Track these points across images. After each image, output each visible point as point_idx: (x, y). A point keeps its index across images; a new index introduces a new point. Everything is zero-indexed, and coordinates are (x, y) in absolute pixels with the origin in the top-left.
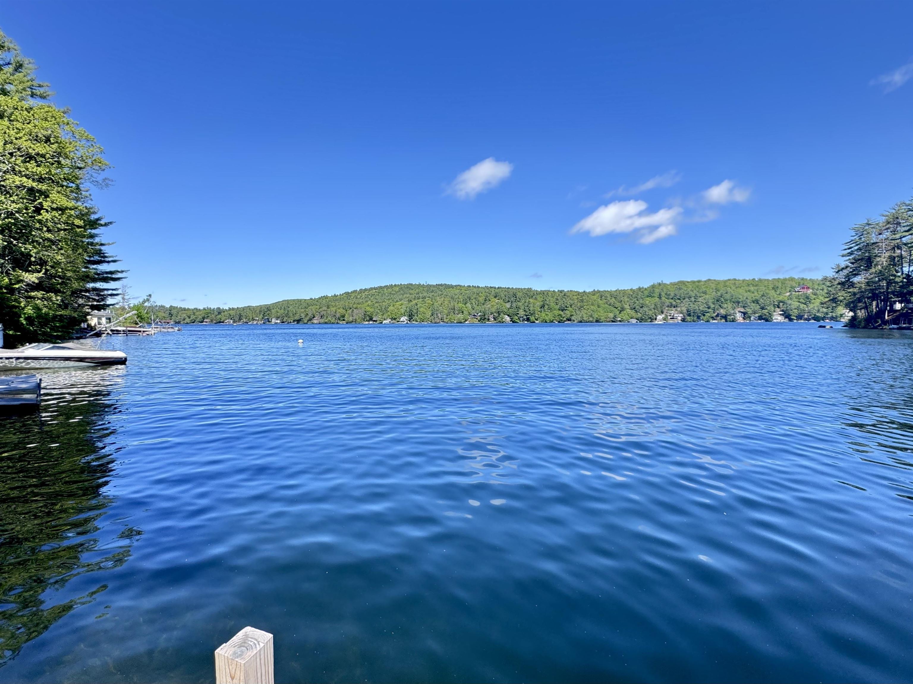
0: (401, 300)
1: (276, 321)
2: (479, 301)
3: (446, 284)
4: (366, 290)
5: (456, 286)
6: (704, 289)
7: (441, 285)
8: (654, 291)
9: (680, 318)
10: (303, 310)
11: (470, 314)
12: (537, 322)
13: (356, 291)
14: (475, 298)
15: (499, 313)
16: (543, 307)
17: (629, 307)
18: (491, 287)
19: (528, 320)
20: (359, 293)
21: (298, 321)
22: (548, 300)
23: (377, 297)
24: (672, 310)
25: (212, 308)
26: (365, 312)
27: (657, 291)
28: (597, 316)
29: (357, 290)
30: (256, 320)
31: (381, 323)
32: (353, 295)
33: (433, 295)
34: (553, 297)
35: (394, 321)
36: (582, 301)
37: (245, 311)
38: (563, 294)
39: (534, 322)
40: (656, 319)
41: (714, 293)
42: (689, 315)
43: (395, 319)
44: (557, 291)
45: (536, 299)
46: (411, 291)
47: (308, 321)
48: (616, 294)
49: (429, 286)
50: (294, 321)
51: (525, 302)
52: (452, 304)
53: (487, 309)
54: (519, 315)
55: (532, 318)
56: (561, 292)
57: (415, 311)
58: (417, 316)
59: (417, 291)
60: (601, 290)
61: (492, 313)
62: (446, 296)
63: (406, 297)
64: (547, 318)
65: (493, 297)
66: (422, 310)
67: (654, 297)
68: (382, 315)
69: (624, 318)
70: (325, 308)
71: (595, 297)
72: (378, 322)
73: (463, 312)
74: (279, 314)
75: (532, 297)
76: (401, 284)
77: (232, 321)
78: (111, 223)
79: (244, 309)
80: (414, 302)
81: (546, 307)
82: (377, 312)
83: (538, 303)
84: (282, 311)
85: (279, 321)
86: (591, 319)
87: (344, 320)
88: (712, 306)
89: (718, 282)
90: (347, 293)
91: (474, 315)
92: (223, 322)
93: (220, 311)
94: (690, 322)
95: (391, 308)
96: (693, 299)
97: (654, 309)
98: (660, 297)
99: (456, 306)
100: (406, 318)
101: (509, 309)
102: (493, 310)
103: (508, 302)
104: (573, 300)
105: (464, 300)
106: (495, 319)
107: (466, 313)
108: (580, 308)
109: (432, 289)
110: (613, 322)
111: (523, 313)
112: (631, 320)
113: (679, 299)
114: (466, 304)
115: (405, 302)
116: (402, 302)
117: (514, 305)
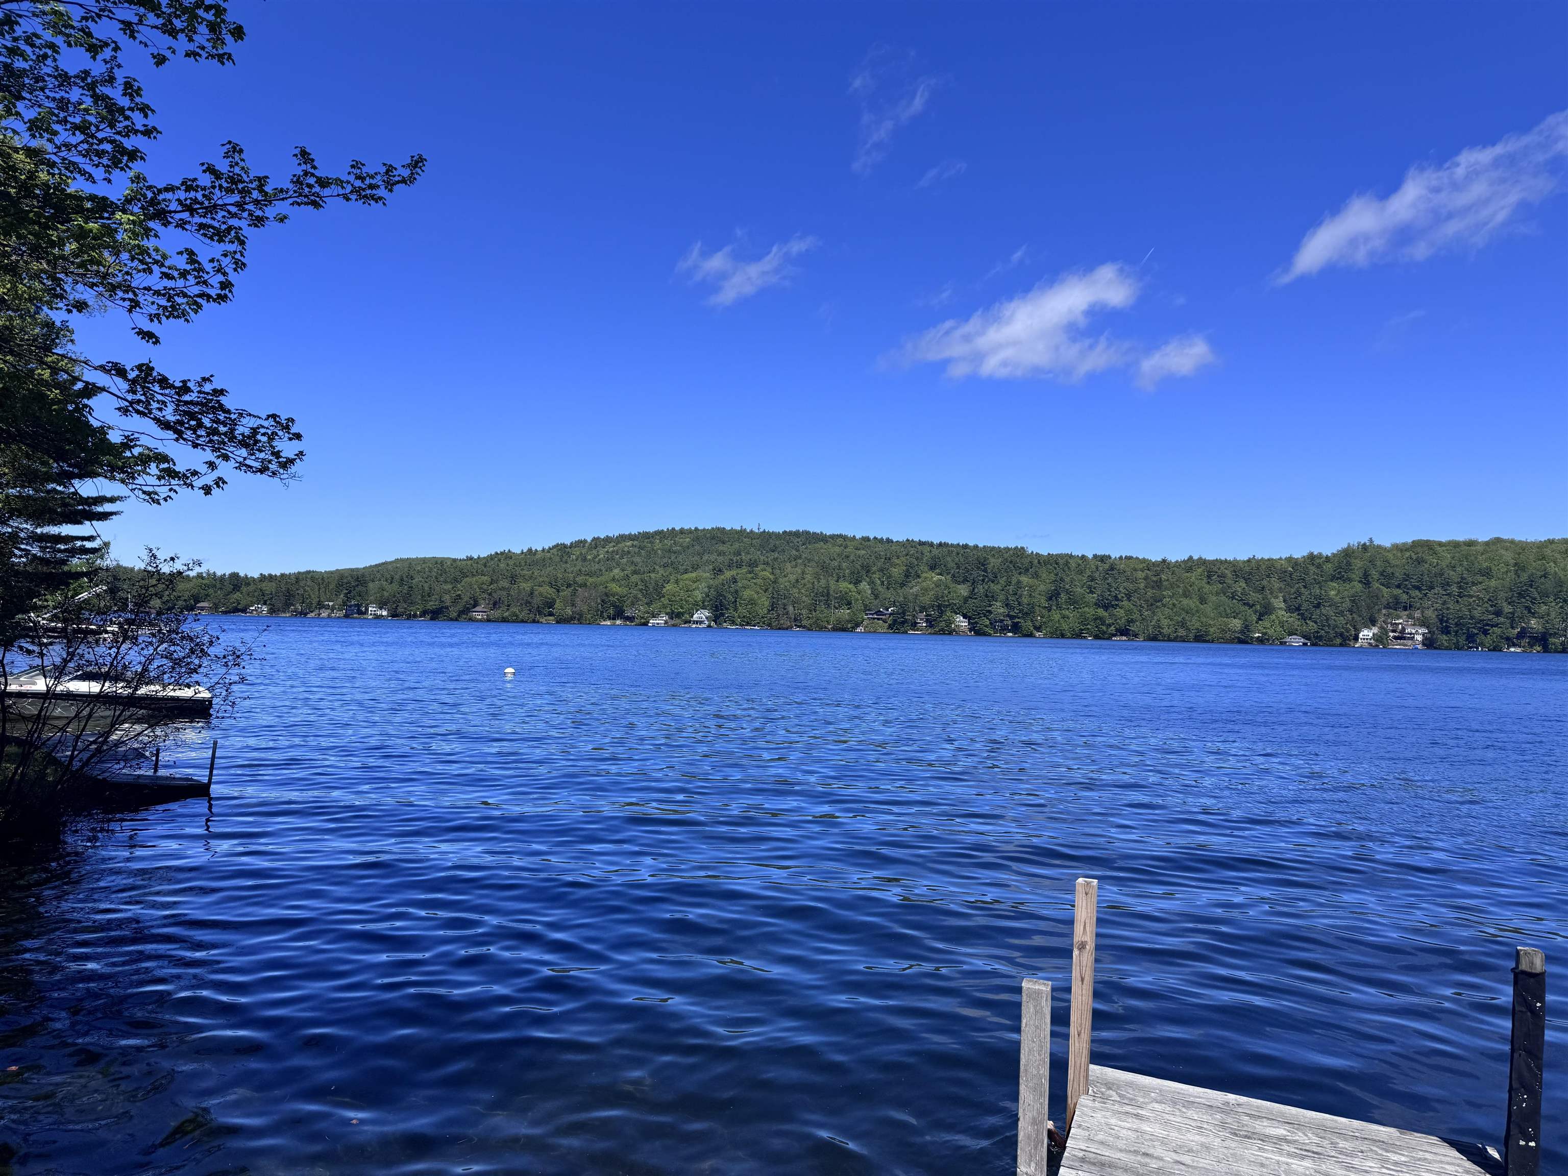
0: (695, 568)
1: (379, 613)
2: (890, 577)
3: (807, 533)
4: (608, 540)
5: (833, 537)
6: (1485, 565)
7: (797, 534)
8: (1349, 564)
9: (1419, 638)
10: (449, 586)
11: (866, 608)
12: (1037, 634)
13: (581, 543)
14: (881, 570)
15: (941, 609)
16: (1053, 596)
17: (1282, 605)
18: (921, 543)
19: (1016, 629)
21: (435, 614)
22: (1067, 579)
23: (637, 559)
24: (1399, 617)
25: (219, 574)
26: (606, 595)
27: (1358, 564)
28: (1198, 625)
29: (585, 541)
30: (328, 607)
31: (645, 624)
32: (577, 551)
33: (775, 559)
34: (1081, 572)
35: (676, 621)
36: (1158, 585)
37: (302, 584)
38: (1107, 566)
39: (1031, 635)
40: (1356, 638)
41: (1512, 575)
42: (1446, 631)
43: (679, 615)
44: (1090, 556)
45: (1036, 576)
46: (722, 548)
47: (461, 613)
48: (1247, 569)
49: (768, 536)
50: (424, 614)
51: (1009, 583)
52: (823, 582)
53: (910, 598)
54: (992, 616)
55: (1027, 625)
56: (1103, 559)
57: (729, 597)
58: (736, 610)
59: (737, 546)
60: (1210, 557)
61: (923, 609)
62: (809, 560)
63: (708, 562)
64: (1065, 626)
65: (926, 569)
66: (746, 593)
67: (1350, 580)
68: (648, 605)
69: (1271, 632)
70: (505, 583)
71: (1193, 576)
72: (639, 622)
73: (849, 603)
74: (386, 594)
75: (1027, 570)
76: (696, 529)
77: (265, 608)
79: (299, 578)
80: (728, 574)
81: (1064, 596)
82: (635, 597)
83: (1042, 588)
84: (395, 587)
85: (385, 613)
86: (1182, 632)
87: (551, 614)
88: (1507, 609)
89: (1520, 548)
90: (560, 547)
91: (878, 613)
92: (244, 610)
93: (236, 582)
94: (1447, 648)
95: (669, 587)
96: (1454, 589)
97: (1351, 611)
98: (1366, 581)
99: (833, 587)
100: (707, 613)
101: (966, 600)
102: (926, 600)
103: (965, 581)
104: (1135, 581)
105: (852, 573)
106: (930, 623)
107: (858, 606)
108: (1154, 603)
109: (772, 542)
110: (1241, 641)
111: (1002, 610)
112: (1288, 639)
113: (1418, 588)
114: (857, 582)
115: (705, 574)
116: (699, 573)
117: (980, 589)
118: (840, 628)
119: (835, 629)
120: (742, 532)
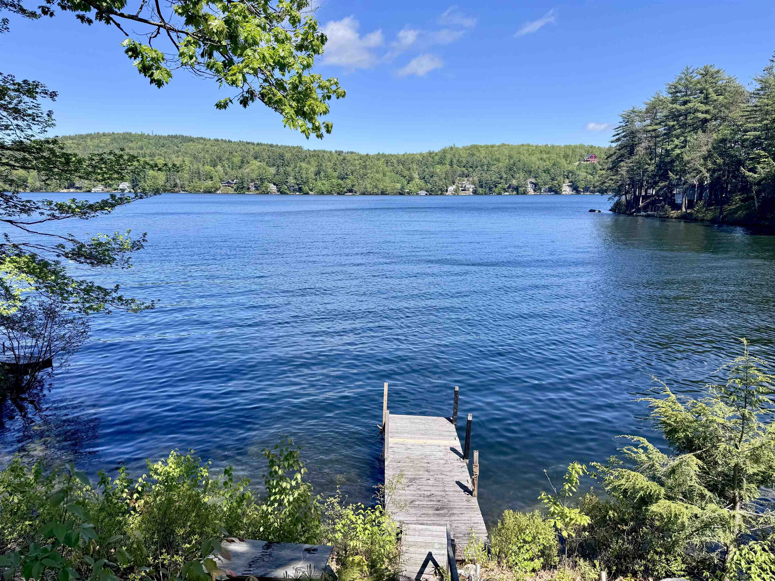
2: (233, 163)
3: (182, 136)
5: (197, 139)
6: (498, 156)
7: (176, 137)
8: (445, 156)
9: (471, 190)
11: (221, 180)
12: (311, 193)
14: (228, 159)
15: (262, 181)
16: (317, 173)
17: (417, 176)
18: (248, 143)
19: (300, 190)
22: (324, 165)
24: (464, 181)
27: (449, 156)
28: (382, 187)
31: (90, 191)
33: (166, 152)
34: (330, 161)
35: (108, 189)
36: (365, 167)
38: (342, 158)
39: (307, 194)
40: (447, 191)
41: (507, 160)
42: (481, 186)
43: (110, 186)
44: (334, 151)
45: (309, 163)
46: (130, 145)
48: (403, 159)
49: (158, 138)
51: (296, 167)
52: (195, 166)
53: (246, 175)
54: (288, 184)
55: (306, 188)
56: (340, 153)
58: (145, 182)
59: (140, 144)
60: (387, 153)
61: (252, 181)
62: (186, 153)
64: (323, 189)
65: (252, 158)
67: (445, 164)
69: (413, 189)
71: (380, 163)
72: (84, 190)
73: (211, 178)
75: (304, 160)
76: (113, 133)
81: (322, 173)
83: (312, 169)
86: (376, 190)
88: (505, 176)
89: (511, 148)
91: (228, 183)
94: (482, 194)
96: (485, 167)
97: (445, 179)
98: (451, 164)
99: (201, 169)
100: (126, 183)
101: (275, 175)
102: (254, 176)
103: (274, 165)
104: (355, 166)
105: (211, 161)
106: (257, 188)
107: (216, 179)
108: (363, 177)
109: (162, 141)
110: (401, 194)
111: (293, 181)
112: (419, 192)
113: (471, 167)
114: (215, 166)
117: (281, 170)
118: (208, 192)
119: (205, 192)
120: (142, 136)
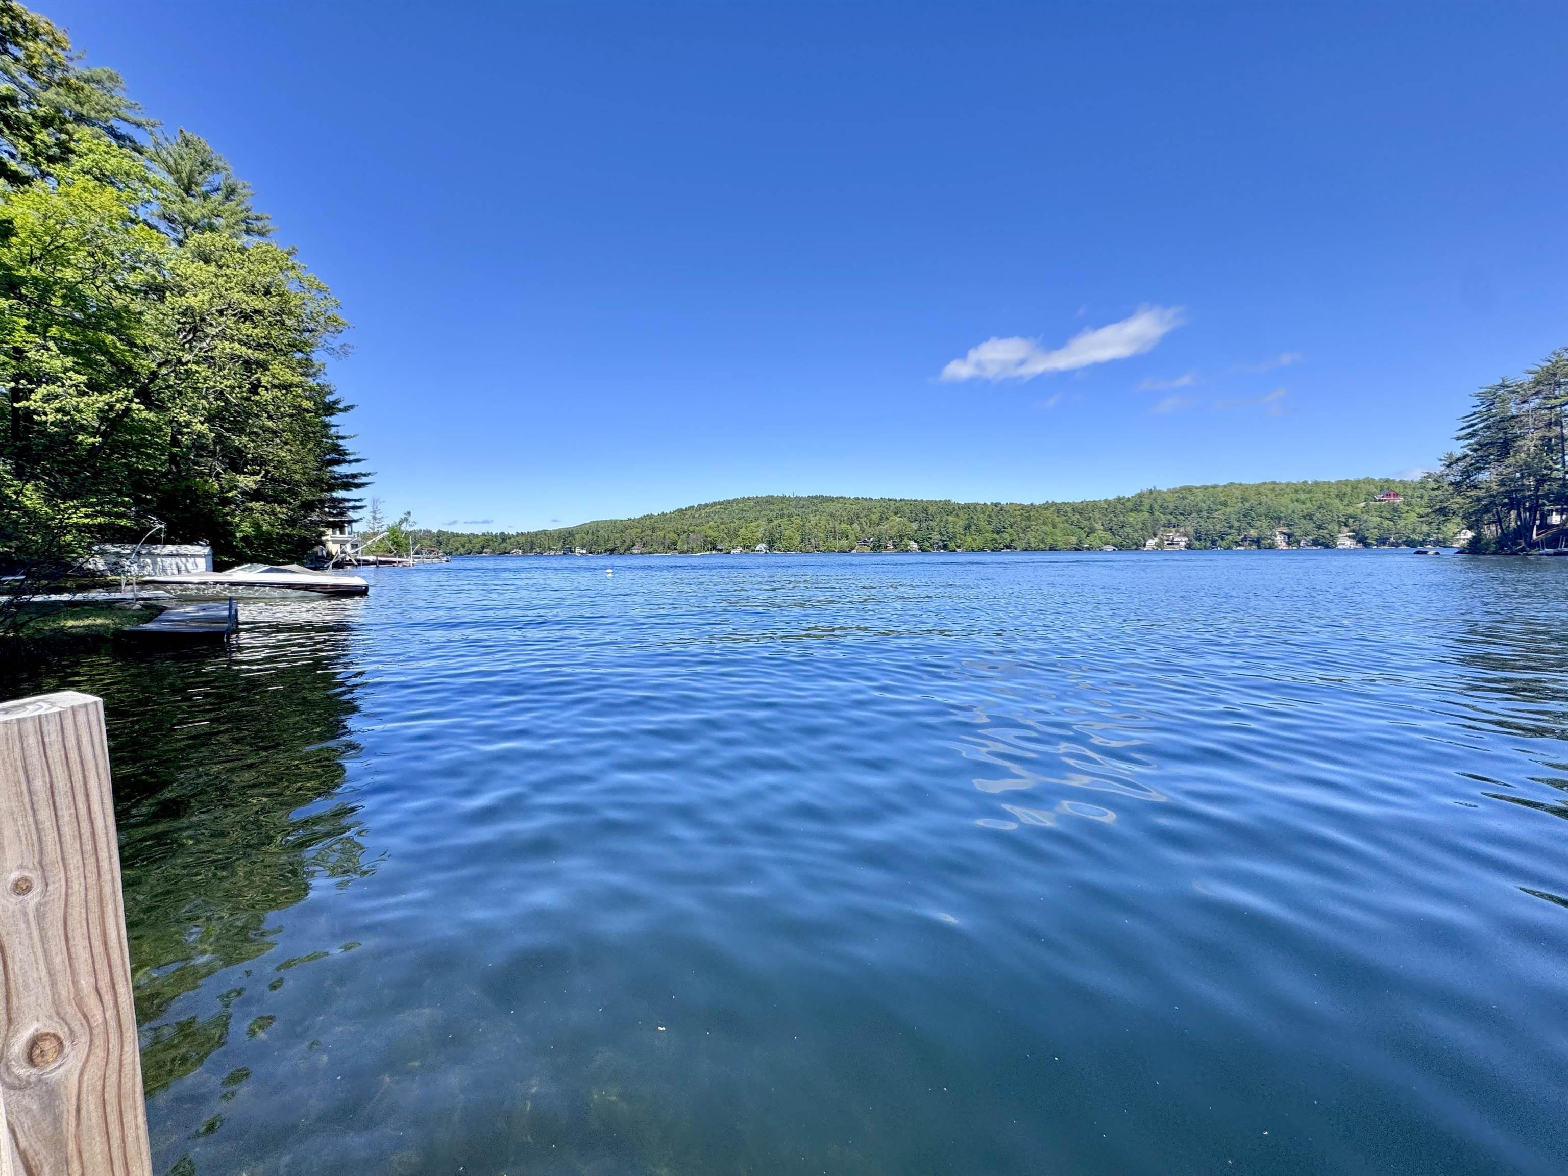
0: (757, 519)
1: (581, 551)
2: (871, 520)
3: (822, 496)
4: (706, 505)
5: (837, 498)
6: (1223, 499)
7: (816, 497)
8: (1141, 502)
9: (1183, 544)
10: (618, 535)
11: (857, 539)
12: (958, 550)
13: (692, 507)
14: (866, 516)
15: (901, 537)
16: (967, 528)
17: (1101, 527)
18: (890, 500)
19: (945, 547)
20: (697, 511)
21: (612, 551)
22: (975, 517)
23: (724, 516)
24: (1170, 532)
25: (494, 533)
26: (706, 537)
27: (1147, 502)
28: (1051, 541)
29: (694, 506)
30: (553, 549)
31: (729, 553)
32: (689, 513)
33: (803, 512)
34: (983, 513)
35: (747, 550)
36: (1029, 518)
37: (539, 537)
38: (998, 509)
39: (955, 551)
40: (1145, 545)
41: (1240, 505)
42: (1199, 539)
43: (748, 547)
44: (989, 503)
45: (957, 515)
46: (772, 507)
47: (626, 550)
48: (1080, 507)
49: (799, 499)
50: (606, 551)
51: (941, 521)
52: (831, 525)
53: (883, 532)
54: (931, 541)
55: (952, 545)
56: (996, 505)
57: (777, 536)
58: (781, 543)
59: (781, 506)
60: (1059, 501)
61: (891, 538)
62: (823, 512)
63: (764, 515)
64: (974, 545)
65: (892, 514)
66: (787, 533)
67: (1142, 511)
68: (731, 542)
69: (1094, 543)
70: (649, 532)
71: (1048, 513)
72: (724, 551)
73: (847, 536)
74: (585, 541)
75: (952, 513)
76: (757, 497)
77: (520, 551)
78: (352, 407)
79: (536, 534)
80: (776, 522)
81: (973, 527)
82: (723, 538)
83: (961, 523)
84: (590, 537)
85: (585, 551)
86: (1042, 546)
87: (675, 549)
88: (1236, 524)
89: (1245, 488)
90: (680, 511)
91: (865, 541)
92: (509, 553)
93: (504, 538)
94: (1200, 549)
95: (742, 531)
96: (1205, 514)
97: (1142, 529)
98: (1151, 511)
99: (838, 527)
100: (764, 545)
101: (916, 531)
102: (893, 533)
103: (916, 520)
104: (1015, 517)
105: (849, 519)
106: (895, 546)
107: (852, 537)
108: (1026, 530)
109: (802, 503)
110: (1077, 549)
111: (937, 537)
112: (1104, 547)
113: (1181, 514)
114: (851, 524)
115: (763, 522)
116: (759, 522)
117: (924, 525)
118: (843, 551)
119: (839, 552)
120: (784, 497)
